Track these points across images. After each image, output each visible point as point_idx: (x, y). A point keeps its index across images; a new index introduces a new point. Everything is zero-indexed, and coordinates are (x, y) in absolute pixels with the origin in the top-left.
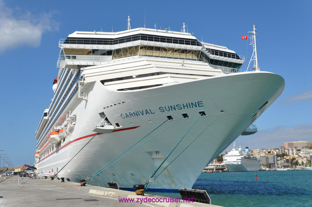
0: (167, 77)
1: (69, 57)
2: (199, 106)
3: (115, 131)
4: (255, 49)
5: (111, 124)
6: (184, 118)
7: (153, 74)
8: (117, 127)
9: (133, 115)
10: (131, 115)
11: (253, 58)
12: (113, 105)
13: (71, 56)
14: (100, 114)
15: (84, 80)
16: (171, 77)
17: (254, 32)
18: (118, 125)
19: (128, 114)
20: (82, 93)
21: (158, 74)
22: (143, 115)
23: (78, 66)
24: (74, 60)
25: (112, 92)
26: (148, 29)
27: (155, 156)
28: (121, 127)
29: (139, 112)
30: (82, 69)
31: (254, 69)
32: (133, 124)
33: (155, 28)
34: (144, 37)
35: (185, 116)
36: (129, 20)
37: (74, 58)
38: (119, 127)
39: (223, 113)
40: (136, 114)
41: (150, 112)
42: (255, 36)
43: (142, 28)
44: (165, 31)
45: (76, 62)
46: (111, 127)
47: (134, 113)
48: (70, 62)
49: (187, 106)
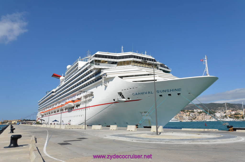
0: (157, 76)
1: (96, 64)
2: (179, 91)
3: (126, 101)
4: (207, 66)
5: (125, 98)
6: (168, 96)
7: (145, 75)
8: (128, 100)
9: (140, 94)
10: (139, 94)
11: (206, 70)
12: (129, 89)
13: (97, 63)
14: (118, 93)
15: (107, 75)
16: (159, 76)
17: (206, 58)
18: (129, 98)
19: (137, 93)
20: (105, 82)
21: (148, 75)
22: (146, 94)
23: (100, 68)
24: (98, 66)
25: (130, 83)
26: (134, 53)
27: (144, 114)
28: (130, 99)
29: (144, 92)
30: (102, 70)
31: (207, 75)
32: (138, 98)
33: (137, 53)
34: (135, 57)
35: (170, 95)
36: (122, 48)
37: (99, 64)
38: (129, 100)
39: (190, 94)
40: (142, 93)
41: (151, 93)
42: (206, 60)
43: (131, 52)
44: (141, 54)
45: (100, 67)
46: (124, 100)
47: (141, 93)
48: (97, 67)
49: (172, 90)
